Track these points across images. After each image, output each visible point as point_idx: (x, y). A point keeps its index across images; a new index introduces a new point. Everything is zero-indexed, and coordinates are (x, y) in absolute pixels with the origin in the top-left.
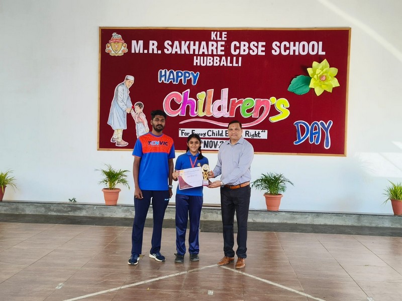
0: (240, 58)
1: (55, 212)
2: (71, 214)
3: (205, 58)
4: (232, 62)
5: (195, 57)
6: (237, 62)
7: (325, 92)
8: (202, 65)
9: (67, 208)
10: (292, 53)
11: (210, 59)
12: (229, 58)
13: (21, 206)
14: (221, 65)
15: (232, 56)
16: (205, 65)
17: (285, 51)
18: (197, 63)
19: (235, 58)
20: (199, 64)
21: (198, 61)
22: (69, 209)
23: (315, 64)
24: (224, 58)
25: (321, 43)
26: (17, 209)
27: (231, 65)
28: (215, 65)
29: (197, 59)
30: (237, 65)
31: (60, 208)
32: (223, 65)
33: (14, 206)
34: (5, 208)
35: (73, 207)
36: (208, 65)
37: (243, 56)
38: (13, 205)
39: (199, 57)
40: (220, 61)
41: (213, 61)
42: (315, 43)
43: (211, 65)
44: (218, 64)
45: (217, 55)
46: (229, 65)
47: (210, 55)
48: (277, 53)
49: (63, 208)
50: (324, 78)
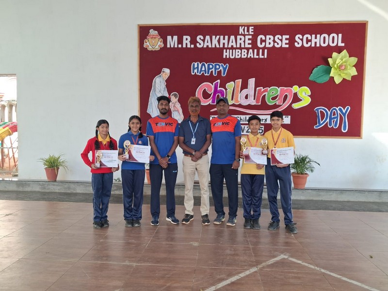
0: (266, 51)
3: (234, 51)
4: (258, 54)
5: (225, 50)
6: (263, 54)
7: (344, 80)
8: (231, 57)
10: (313, 45)
11: (238, 52)
12: (256, 50)
13: (72, 186)
14: (249, 57)
15: (258, 49)
16: (233, 57)
17: (307, 43)
18: (226, 56)
19: (261, 51)
20: (228, 57)
21: (228, 54)
23: (335, 54)
24: (251, 51)
25: (340, 35)
26: (69, 188)
27: (258, 57)
28: (243, 57)
29: (226, 52)
30: (263, 57)
32: (251, 57)
33: (67, 185)
34: (59, 187)
36: (237, 57)
37: (268, 48)
38: (65, 184)
39: (228, 50)
40: (248, 53)
41: (241, 53)
42: (335, 35)
43: (239, 57)
44: (245, 57)
45: (245, 48)
46: (256, 57)
47: (238, 48)
48: (300, 45)
50: (343, 68)
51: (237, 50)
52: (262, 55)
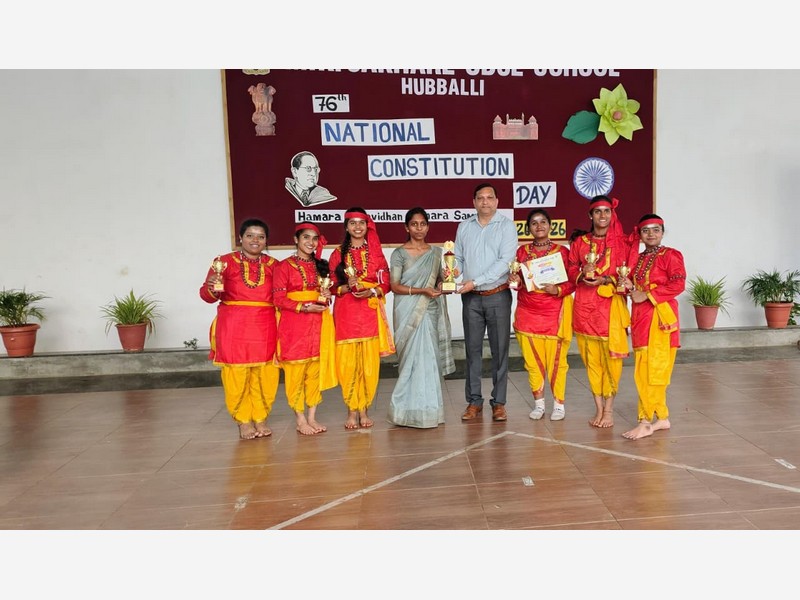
0: (482, 82)
1: (161, 367)
2: (194, 368)
3: (422, 80)
4: (468, 88)
5: (404, 80)
6: (477, 89)
7: (621, 138)
8: (417, 93)
9: (185, 359)
10: (566, 74)
11: (430, 83)
12: (463, 81)
13: (91, 361)
14: (450, 93)
16: (421, 93)
17: (555, 71)
18: (407, 90)
19: (472, 81)
20: (410, 92)
21: (410, 86)
22: (190, 360)
23: (604, 92)
24: (454, 81)
26: (84, 367)
27: (467, 94)
28: (439, 93)
29: (407, 83)
30: (477, 94)
31: (170, 358)
32: (454, 93)
33: (78, 362)
34: (59, 367)
35: (197, 356)
36: (427, 93)
37: (486, 78)
39: (410, 80)
40: (448, 86)
41: (436, 86)
43: (432, 93)
44: (444, 93)
45: (442, 76)
46: (464, 93)
47: (429, 77)
49: (176, 359)
50: (619, 116)
51: (428, 80)
52: (476, 91)
